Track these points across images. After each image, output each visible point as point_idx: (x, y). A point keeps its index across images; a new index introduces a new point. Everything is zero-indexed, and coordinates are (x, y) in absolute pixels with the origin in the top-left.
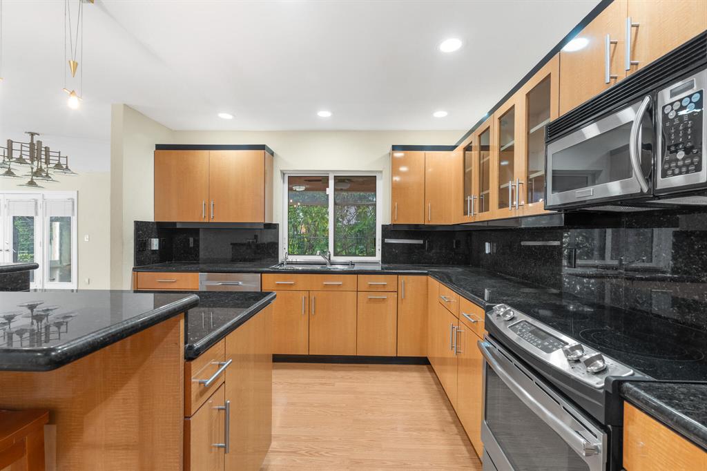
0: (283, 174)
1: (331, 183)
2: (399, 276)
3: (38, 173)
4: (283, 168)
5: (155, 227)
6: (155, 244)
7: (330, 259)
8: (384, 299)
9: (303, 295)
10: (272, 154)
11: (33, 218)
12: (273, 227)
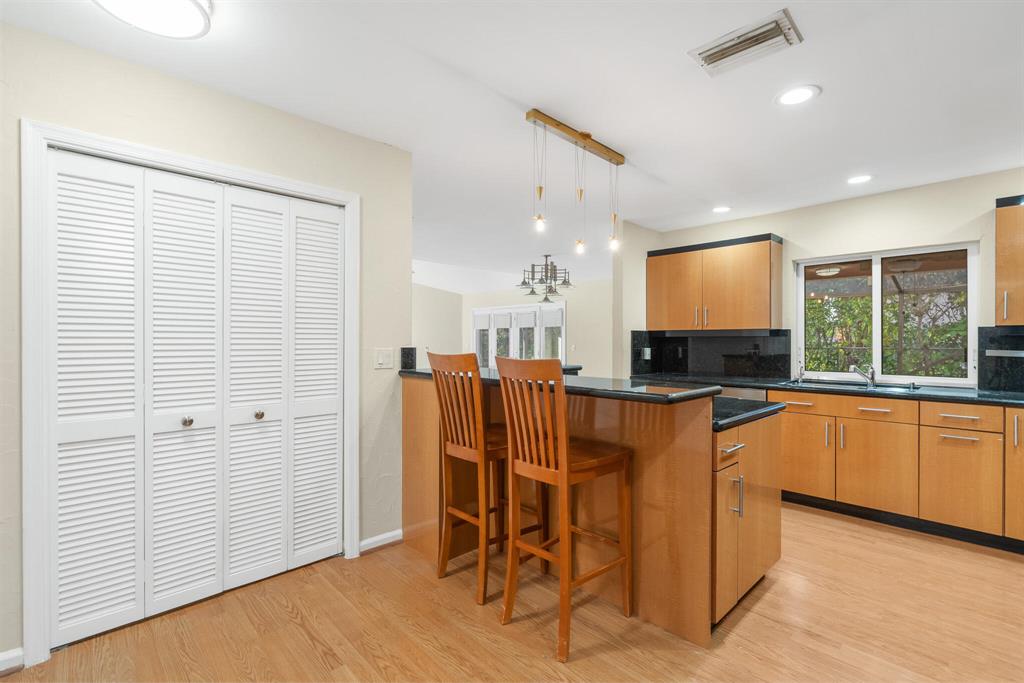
0: (797, 264)
1: (877, 269)
2: (1007, 409)
3: (551, 290)
4: (796, 258)
5: (647, 335)
6: (647, 353)
7: (873, 378)
8: (973, 441)
9: (826, 422)
10: (780, 241)
11: (532, 329)
12: (782, 335)
